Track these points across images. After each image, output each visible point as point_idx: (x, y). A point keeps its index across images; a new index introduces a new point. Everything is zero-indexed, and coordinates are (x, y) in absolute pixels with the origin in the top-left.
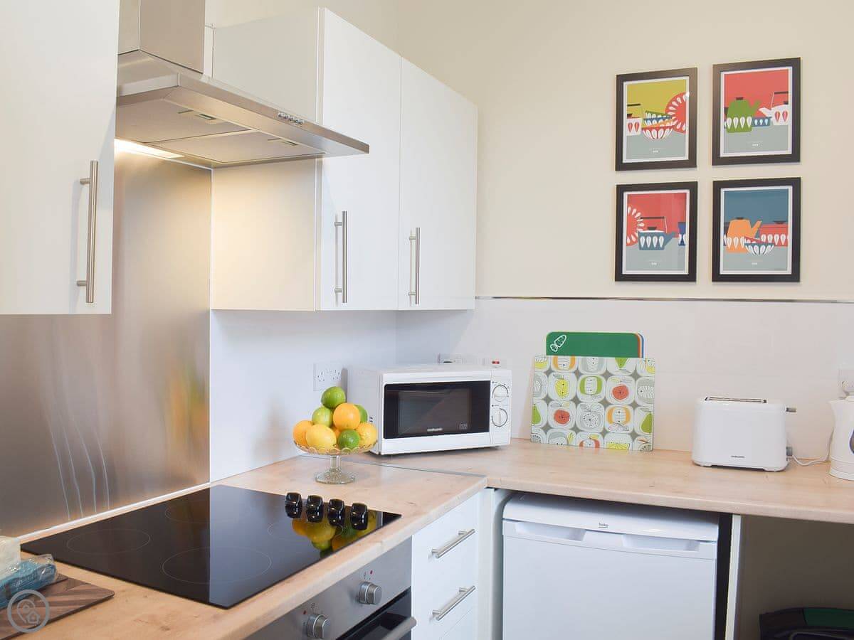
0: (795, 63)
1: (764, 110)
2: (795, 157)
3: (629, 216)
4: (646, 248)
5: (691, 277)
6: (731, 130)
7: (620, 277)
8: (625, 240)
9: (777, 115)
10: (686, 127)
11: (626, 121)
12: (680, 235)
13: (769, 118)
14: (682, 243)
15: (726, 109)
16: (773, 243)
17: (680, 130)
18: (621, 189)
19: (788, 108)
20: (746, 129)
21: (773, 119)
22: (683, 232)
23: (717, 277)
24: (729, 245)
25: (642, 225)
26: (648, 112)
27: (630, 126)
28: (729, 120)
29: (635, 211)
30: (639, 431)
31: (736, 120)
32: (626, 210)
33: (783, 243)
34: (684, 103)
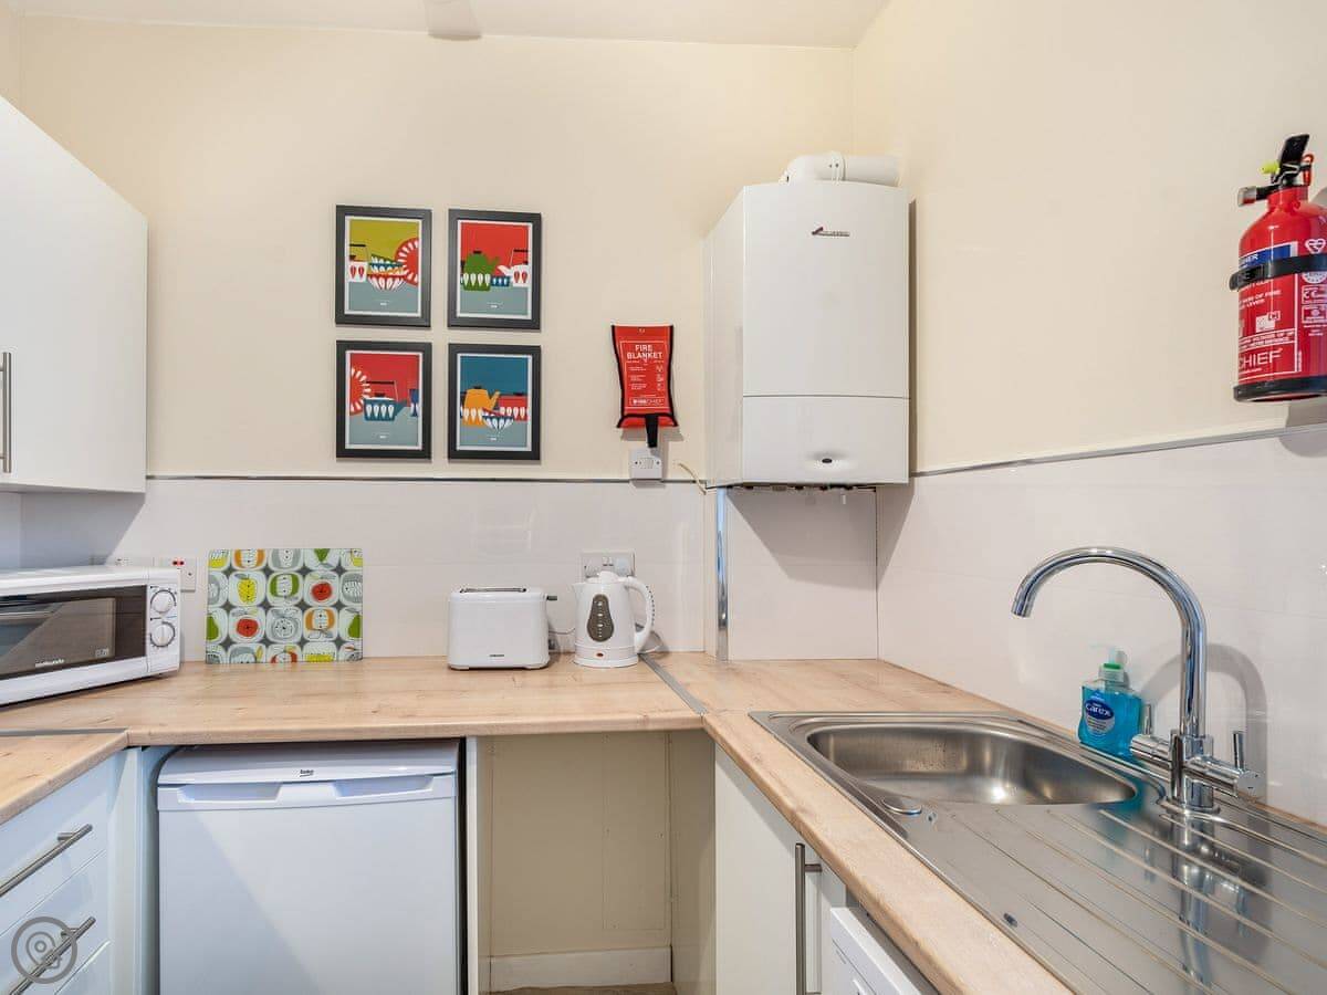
0: (536, 219)
1: (502, 268)
2: (534, 325)
3: (353, 378)
4: (373, 418)
5: (425, 454)
6: (468, 287)
7: (343, 453)
8: (349, 408)
9: (517, 275)
10: (418, 279)
11: (348, 264)
12: (412, 405)
13: (508, 278)
14: (415, 414)
15: (463, 263)
16: (512, 417)
17: (412, 282)
18: (342, 346)
19: (528, 269)
20: (484, 288)
21: (513, 280)
22: (415, 401)
23: (454, 454)
24: (466, 417)
25: (369, 390)
26: (374, 256)
27: (353, 270)
28: (466, 276)
29: (359, 373)
30: (345, 636)
31: (473, 277)
32: (349, 371)
33: (523, 416)
34: (416, 250)
